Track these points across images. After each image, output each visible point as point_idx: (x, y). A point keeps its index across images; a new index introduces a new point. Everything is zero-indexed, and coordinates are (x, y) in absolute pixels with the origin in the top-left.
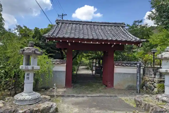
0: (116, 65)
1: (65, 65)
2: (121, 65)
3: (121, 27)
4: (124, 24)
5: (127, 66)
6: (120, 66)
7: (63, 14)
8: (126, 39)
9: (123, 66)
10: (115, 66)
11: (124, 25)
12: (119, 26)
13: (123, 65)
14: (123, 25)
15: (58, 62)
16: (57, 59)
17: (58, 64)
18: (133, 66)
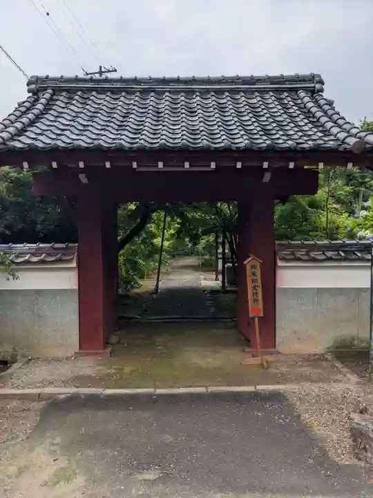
0: (283, 259)
1: (74, 265)
2: (306, 258)
3: (302, 94)
4: (317, 79)
5: (330, 259)
6: (299, 259)
7: (101, 67)
8: (321, 142)
9: (314, 260)
10: (280, 263)
11: (318, 86)
12: (296, 90)
13: (312, 254)
14: (312, 85)
15: (43, 255)
16: (43, 243)
17: (43, 262)
18: (354, 257)
